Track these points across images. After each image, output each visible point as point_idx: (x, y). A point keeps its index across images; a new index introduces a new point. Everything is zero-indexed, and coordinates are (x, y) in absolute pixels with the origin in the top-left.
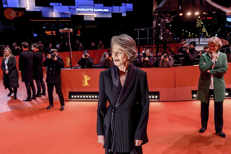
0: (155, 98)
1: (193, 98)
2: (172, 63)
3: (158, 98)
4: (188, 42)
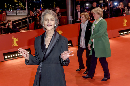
1: (5, 59)
4: (8, 13)
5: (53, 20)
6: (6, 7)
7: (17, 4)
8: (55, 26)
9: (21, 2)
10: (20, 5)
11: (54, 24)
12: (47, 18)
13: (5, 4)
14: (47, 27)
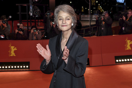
0: (26, 68)
2: (40, 36)
3: (29, 68)
4: (83, 18)
5: (69, 19)
6: (83, 11)
7: (94, 8)
8: (72, 25)
9: (100, 5)
10: (99, 9)
11: (71, 24)
12: (61, 17)
13: (83, 7)
14: (62, 27)
